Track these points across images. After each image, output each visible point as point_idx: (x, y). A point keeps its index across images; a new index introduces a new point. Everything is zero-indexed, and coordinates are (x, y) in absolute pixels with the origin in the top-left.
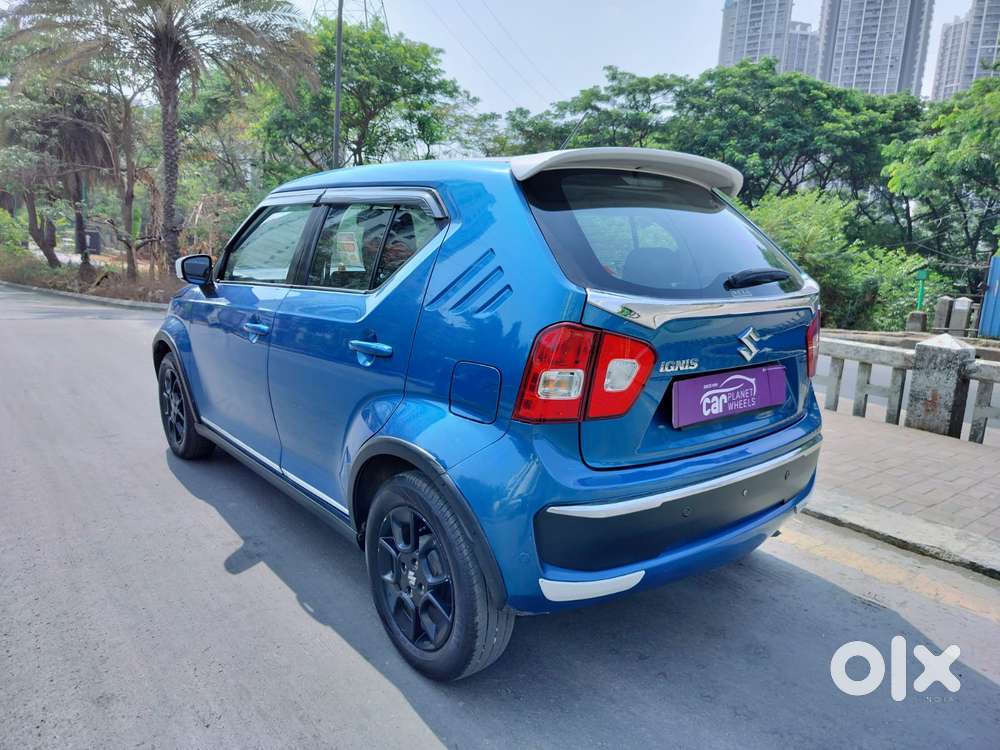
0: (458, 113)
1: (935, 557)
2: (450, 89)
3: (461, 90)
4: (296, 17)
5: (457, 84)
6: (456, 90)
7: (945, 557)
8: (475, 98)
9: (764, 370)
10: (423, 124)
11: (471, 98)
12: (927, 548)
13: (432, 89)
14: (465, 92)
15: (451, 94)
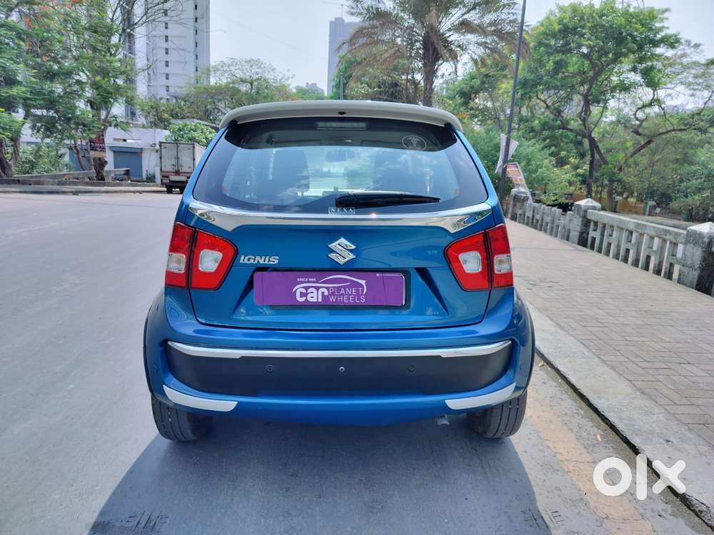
0: (685, 60)
1: (698, 514)
2: (672, 42)
3: (682, 41)
4: (516, 11)
5: (679, 37)
6: (678, 41)
7: (706, 519)
8: (695, 45)
9: (378, 275)
10: (646, 73)
11: (692, 45)
12: (695, 502)
13: (655, 44)
14: (686, 41)
15: (672, 46)
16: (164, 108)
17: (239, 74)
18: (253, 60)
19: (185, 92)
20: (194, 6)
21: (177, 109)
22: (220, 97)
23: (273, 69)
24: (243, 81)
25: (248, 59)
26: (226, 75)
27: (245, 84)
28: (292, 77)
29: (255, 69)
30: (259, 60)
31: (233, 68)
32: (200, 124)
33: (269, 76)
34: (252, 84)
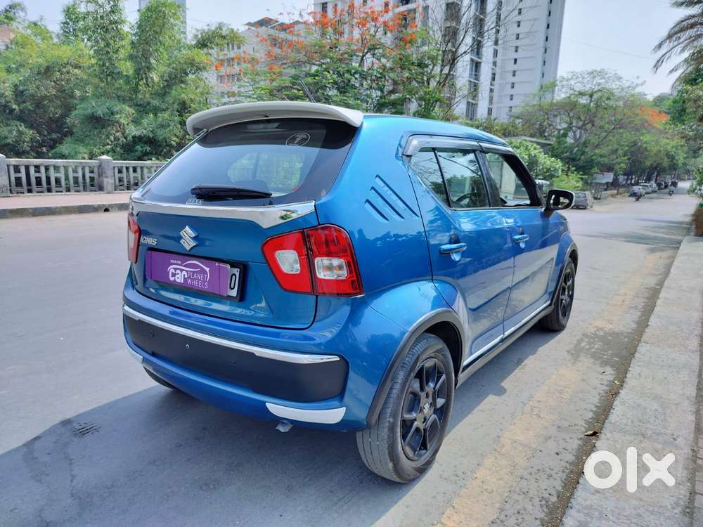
9: (216, 264)
16: (497, 128)
17: (579, 87)
18: (596, 71)
19: (519, 111)
20: (546, 26)
21: (510, 128)
22: (556, 113)
23: (620, 78)
24: (581, 94)
25: (590, 70)
26: (564, 90)
27: (584, 98)
28: (642, 84)
29: (597, 80)
30: (603, 70)
31: (572, 82)
32: (525, 140)
33: (613, 86)
34: (591, 96)
